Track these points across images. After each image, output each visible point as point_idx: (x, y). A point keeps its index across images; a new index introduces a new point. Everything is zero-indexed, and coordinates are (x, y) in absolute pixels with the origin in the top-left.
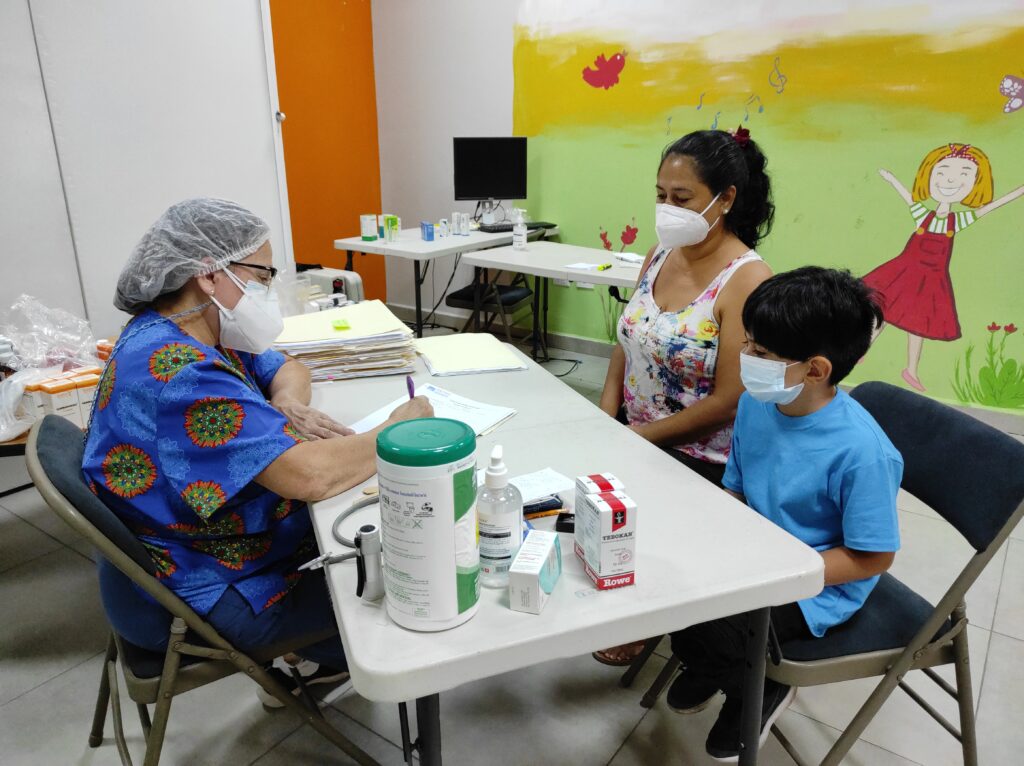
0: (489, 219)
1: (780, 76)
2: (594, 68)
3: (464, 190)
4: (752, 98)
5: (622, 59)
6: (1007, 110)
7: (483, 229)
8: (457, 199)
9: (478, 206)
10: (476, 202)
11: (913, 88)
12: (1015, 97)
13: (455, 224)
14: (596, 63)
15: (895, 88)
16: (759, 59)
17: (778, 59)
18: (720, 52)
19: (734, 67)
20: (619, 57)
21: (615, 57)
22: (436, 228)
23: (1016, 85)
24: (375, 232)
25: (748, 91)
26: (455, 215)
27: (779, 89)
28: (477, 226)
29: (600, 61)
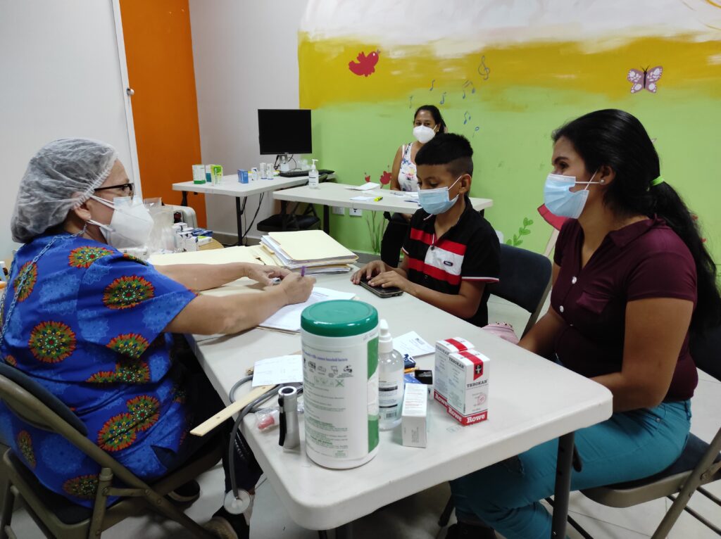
0: (285, 168)
1: (486, 69)
2: (357, 62)
3: (266, 148)
4: (467, 83)
5: (377, 56)
6: (633, 91)
7: (282, 175)
8: (261, 153)
9: (277, 159)
10: (276, 156)
11: (573, 76)
12: (638, 83)
13: (262, 171)
14: (358, 58)
15: (562, 76)
16: (471, 57)
17: (484, 56)
18: (444, 51)
19: (455, 62)
20: (374, 54)
21: (371, 54)
22: (249, 174)
23: (637, 75)
24: (204, 178)
25: (464, 78)
26: (262, 165)
27: (486, 77)
28: (277, 173)
29: (361, 57)
